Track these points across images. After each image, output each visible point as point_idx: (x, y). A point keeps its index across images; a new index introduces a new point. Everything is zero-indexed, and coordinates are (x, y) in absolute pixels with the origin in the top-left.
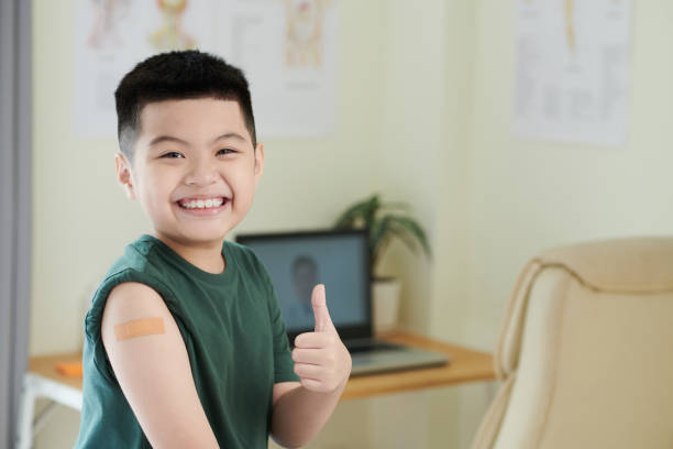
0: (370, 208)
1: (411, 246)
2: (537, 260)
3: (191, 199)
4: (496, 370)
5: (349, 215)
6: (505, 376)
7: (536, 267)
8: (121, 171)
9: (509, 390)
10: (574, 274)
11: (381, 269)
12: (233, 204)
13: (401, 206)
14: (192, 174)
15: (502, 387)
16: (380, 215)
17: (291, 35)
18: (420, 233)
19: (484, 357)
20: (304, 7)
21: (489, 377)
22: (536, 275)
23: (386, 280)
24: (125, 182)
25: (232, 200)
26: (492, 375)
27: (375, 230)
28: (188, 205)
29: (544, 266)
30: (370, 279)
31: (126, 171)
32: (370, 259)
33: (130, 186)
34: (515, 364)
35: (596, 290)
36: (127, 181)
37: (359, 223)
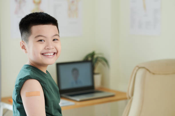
0: (92, 55)
1: (104, 64)
2: (137, 66)
3: (46, 53)
4: (127, 96)
5: (87, 57)
6: (130, 98)
7: (137, 68)
8: (22, 45)
9: (131, 102)
10: (147, 70)
11: (96, 71)
12: (57, 54)
13: (101, 54)
14: (47, 46)
15: (129, 101)
16: (95, 56)
17: (70, 9)
18: (106, 61)
19: (124, 93)
20: (73, 2)
21: (126, 99)
22: (137, 70)
23: (98, 74)
24: (23, 49)
25: (57, 53)
26: (126, 98)
27: (94, 61)
28: (45, 55)
29: (140, 68)
30: (93, 73)
31: (24, 45)
32: (93, 68)
33: (25, 49)
34: (132, 95)
35: (154, 74)
36: (25, 48)
37: (90, 59)
